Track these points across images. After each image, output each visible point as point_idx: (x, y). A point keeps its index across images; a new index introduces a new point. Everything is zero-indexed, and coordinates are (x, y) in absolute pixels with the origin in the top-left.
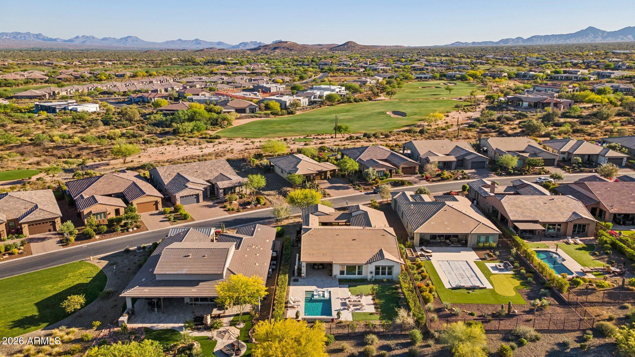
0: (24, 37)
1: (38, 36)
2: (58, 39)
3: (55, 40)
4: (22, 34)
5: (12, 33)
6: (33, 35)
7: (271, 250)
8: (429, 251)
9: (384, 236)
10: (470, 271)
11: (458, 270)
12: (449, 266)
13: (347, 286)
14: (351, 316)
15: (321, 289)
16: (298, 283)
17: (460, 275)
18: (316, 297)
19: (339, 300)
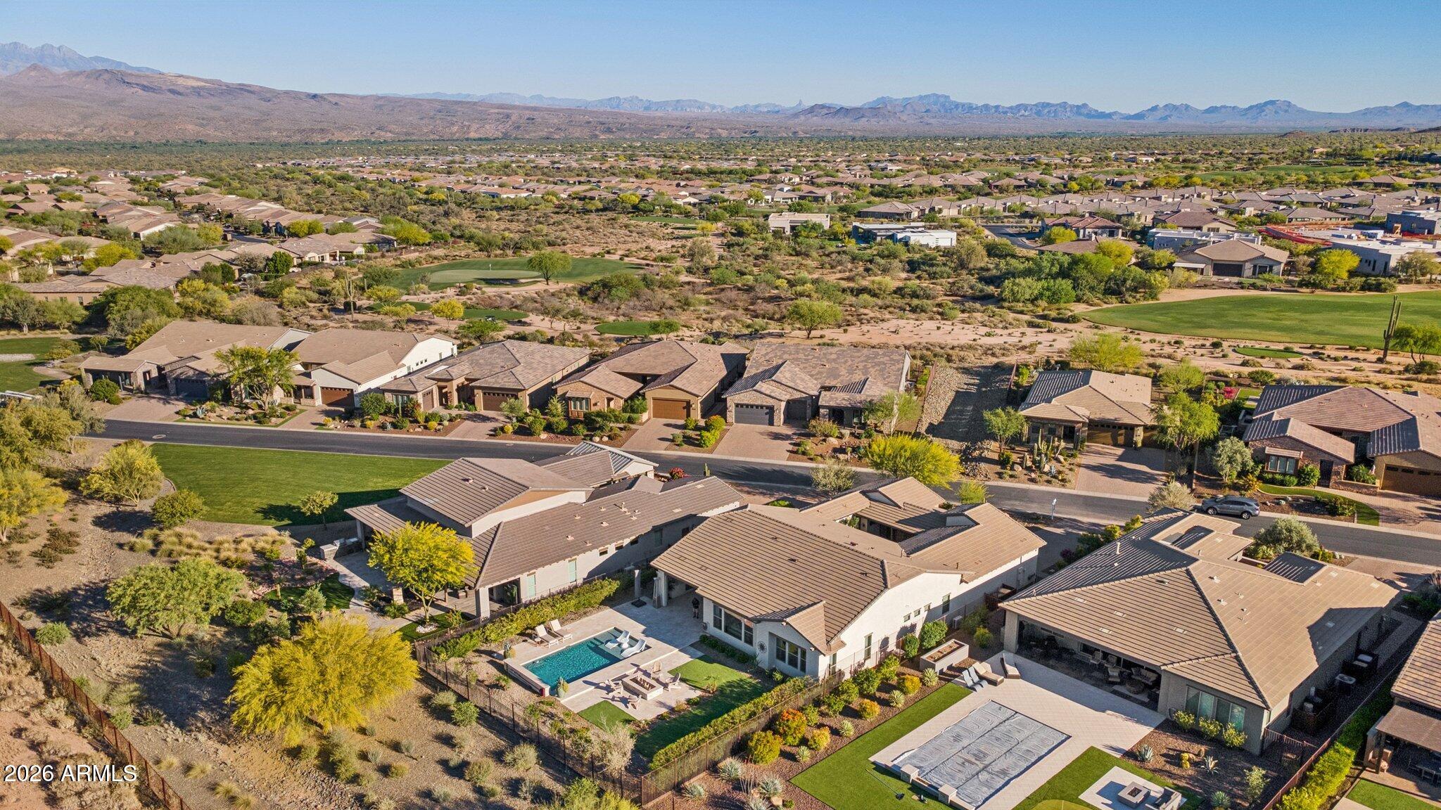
0: (1055, 111)
1: (1079, 109)
2: (1115, 113)
3: (1110, 115)
4: (1053, 105)
5: (1036, 105)
6: (1072, 107)
7: (650, 528)
8: (1012, 670)
9: (862, 576)
10: (1027, 760)
11: (997, 743)
12: (993, 725)
13: (700, 654)
14: (591, 704)
15: (640, 636)
16: (635, 610)
17: (975, 755)
18: (611, 645)
19: (631, 668)
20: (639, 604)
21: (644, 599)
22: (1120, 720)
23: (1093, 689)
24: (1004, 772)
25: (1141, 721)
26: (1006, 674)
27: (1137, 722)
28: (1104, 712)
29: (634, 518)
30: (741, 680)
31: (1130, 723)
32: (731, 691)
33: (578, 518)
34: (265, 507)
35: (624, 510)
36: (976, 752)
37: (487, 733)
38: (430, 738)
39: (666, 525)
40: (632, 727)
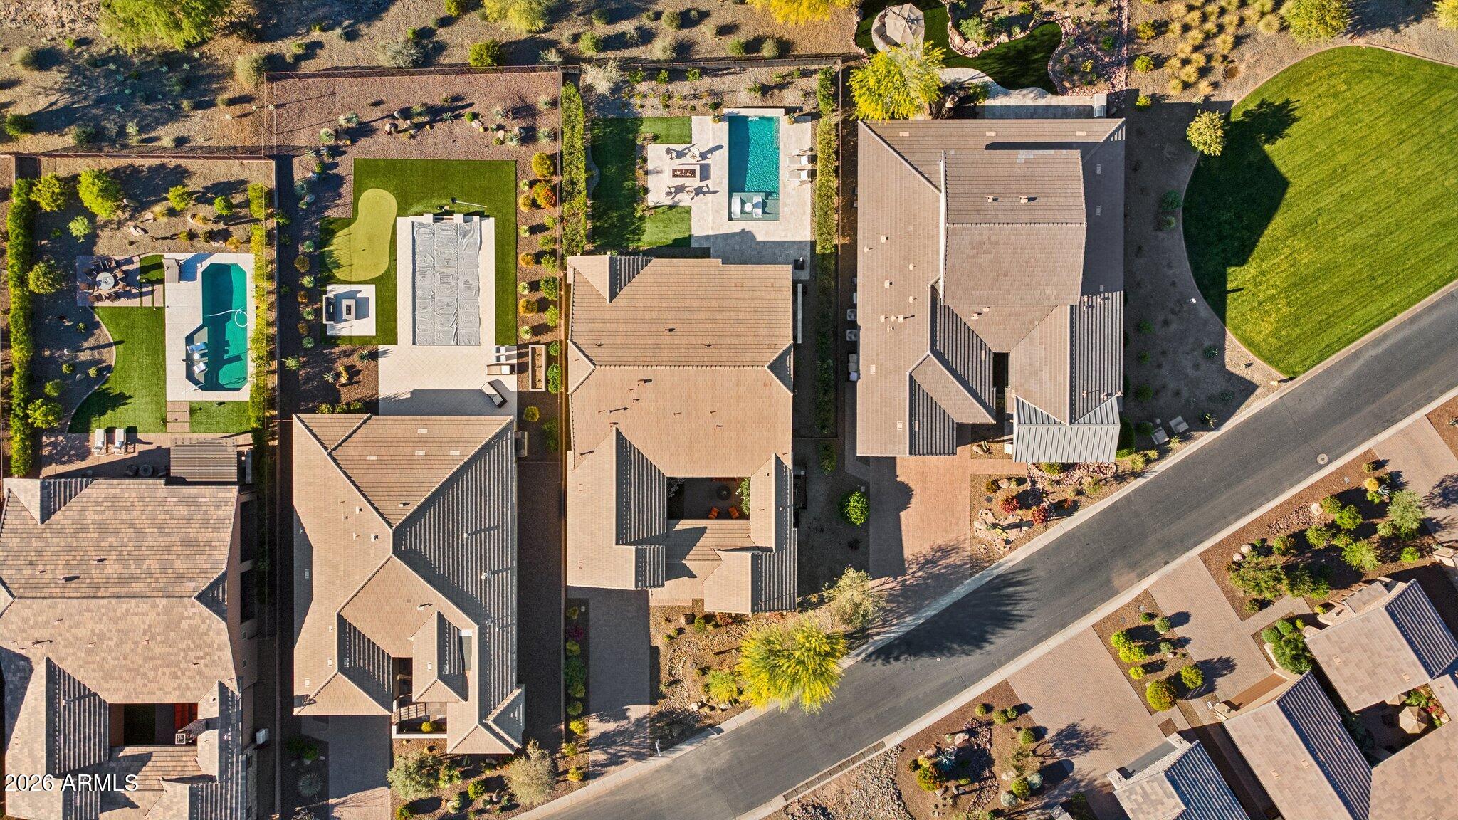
11: (446, 300)
12: (459, 318)
13: (694, 241)
14: (694, 132)
15: (749, 225)
18: (758, 200)
19: (713, 187)
22: (399, 391)
28: (412, 393)
31: (393, 392)
32: (634, 224)
36: (450, 280)
38: (738, 22)
40: (648, 135)
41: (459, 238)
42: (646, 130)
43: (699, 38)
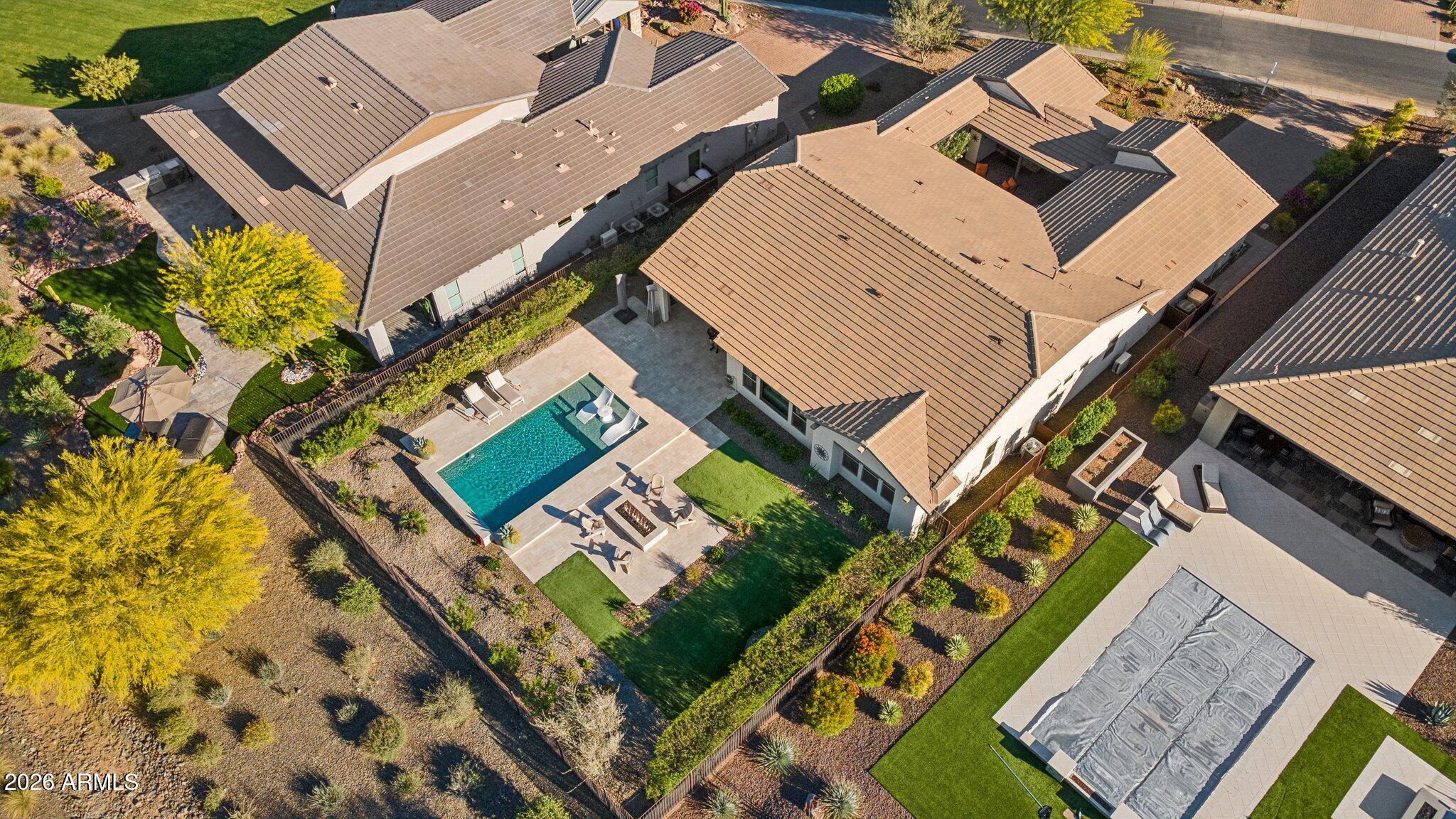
7: (636, 172)
8: (1215, 497)
9: (993, 344)
10: (1244, 720)
11: (1192, 676)
12: (1187, 630)
13: (723, 438)
14: (557, 561)
15: (629, 396)
16: (620, 330)
17: (1160, 706)
18: (584, 416)
19: (617, 476)
20: (626, 316)
21: (634, 303)
22: (1390, 616)
23: (1343, 535)
24: (1206, 749)
25: (1426, 620)
26: (1204, 506)
27: (1419, 622)
28: (1362, 595)
29: (611, 150)
30: (788, 503)
31: (1406, 625)
32: (773, 528)
33: (518, 156)
34: (35, 63)
35: (593, 131)
36: (1161, 698)
37: (399, 632)
38: (309, 643)
39: (663, 158)
40: (622, 618)
41: (1086, 744)
42: (615, 626)
43: (385, 679)
